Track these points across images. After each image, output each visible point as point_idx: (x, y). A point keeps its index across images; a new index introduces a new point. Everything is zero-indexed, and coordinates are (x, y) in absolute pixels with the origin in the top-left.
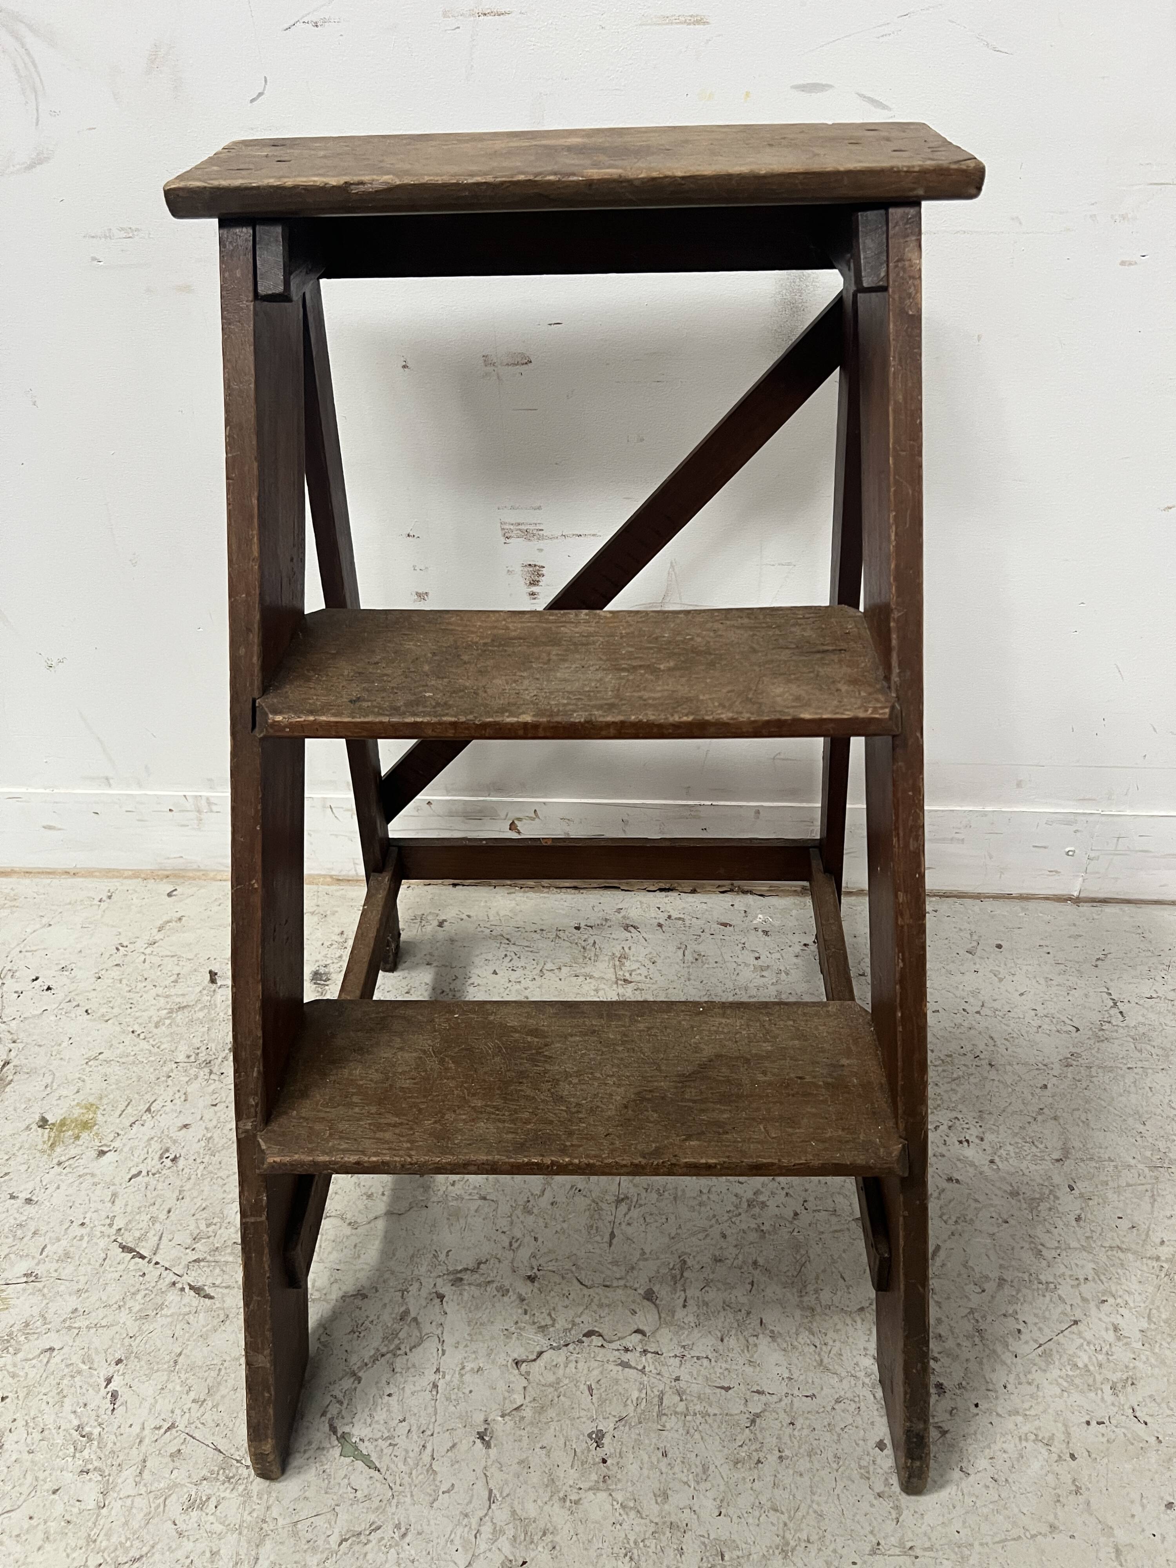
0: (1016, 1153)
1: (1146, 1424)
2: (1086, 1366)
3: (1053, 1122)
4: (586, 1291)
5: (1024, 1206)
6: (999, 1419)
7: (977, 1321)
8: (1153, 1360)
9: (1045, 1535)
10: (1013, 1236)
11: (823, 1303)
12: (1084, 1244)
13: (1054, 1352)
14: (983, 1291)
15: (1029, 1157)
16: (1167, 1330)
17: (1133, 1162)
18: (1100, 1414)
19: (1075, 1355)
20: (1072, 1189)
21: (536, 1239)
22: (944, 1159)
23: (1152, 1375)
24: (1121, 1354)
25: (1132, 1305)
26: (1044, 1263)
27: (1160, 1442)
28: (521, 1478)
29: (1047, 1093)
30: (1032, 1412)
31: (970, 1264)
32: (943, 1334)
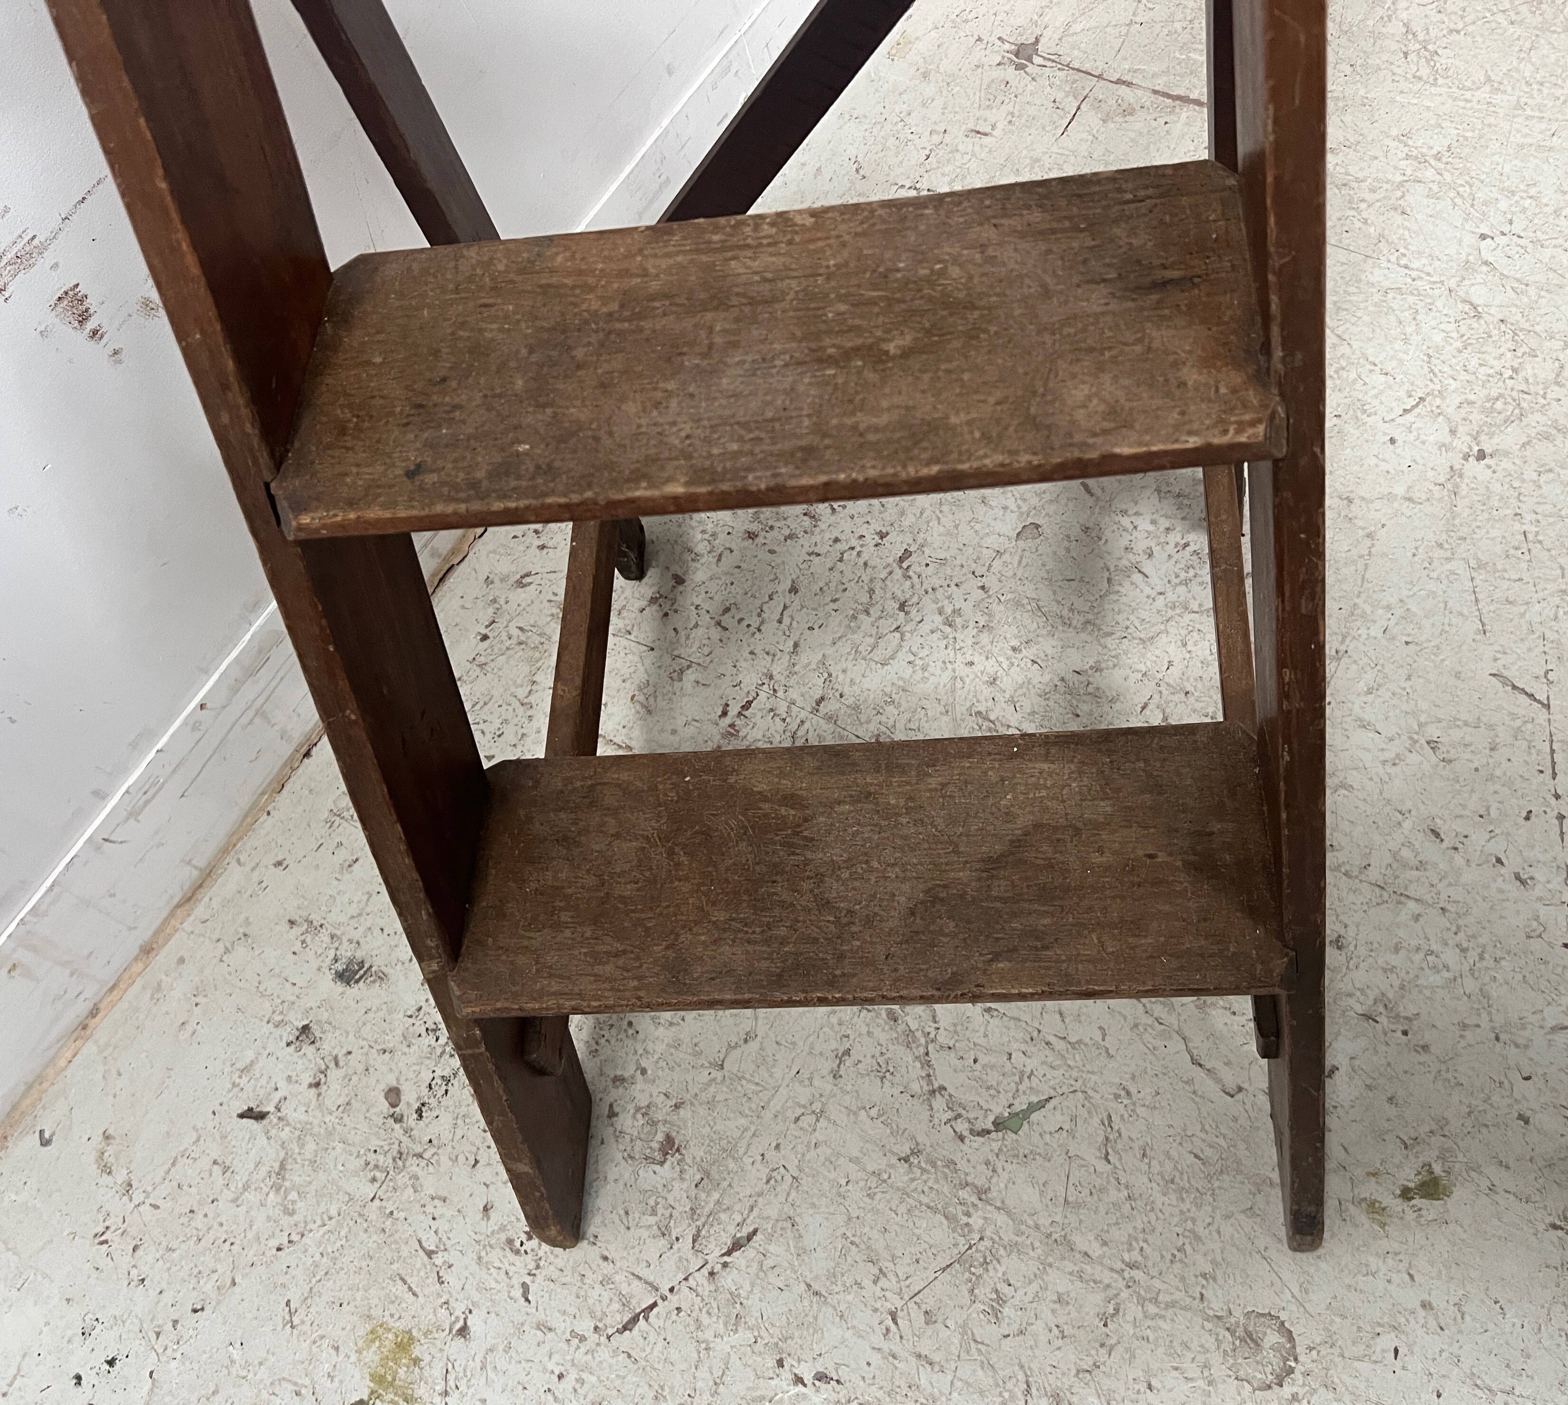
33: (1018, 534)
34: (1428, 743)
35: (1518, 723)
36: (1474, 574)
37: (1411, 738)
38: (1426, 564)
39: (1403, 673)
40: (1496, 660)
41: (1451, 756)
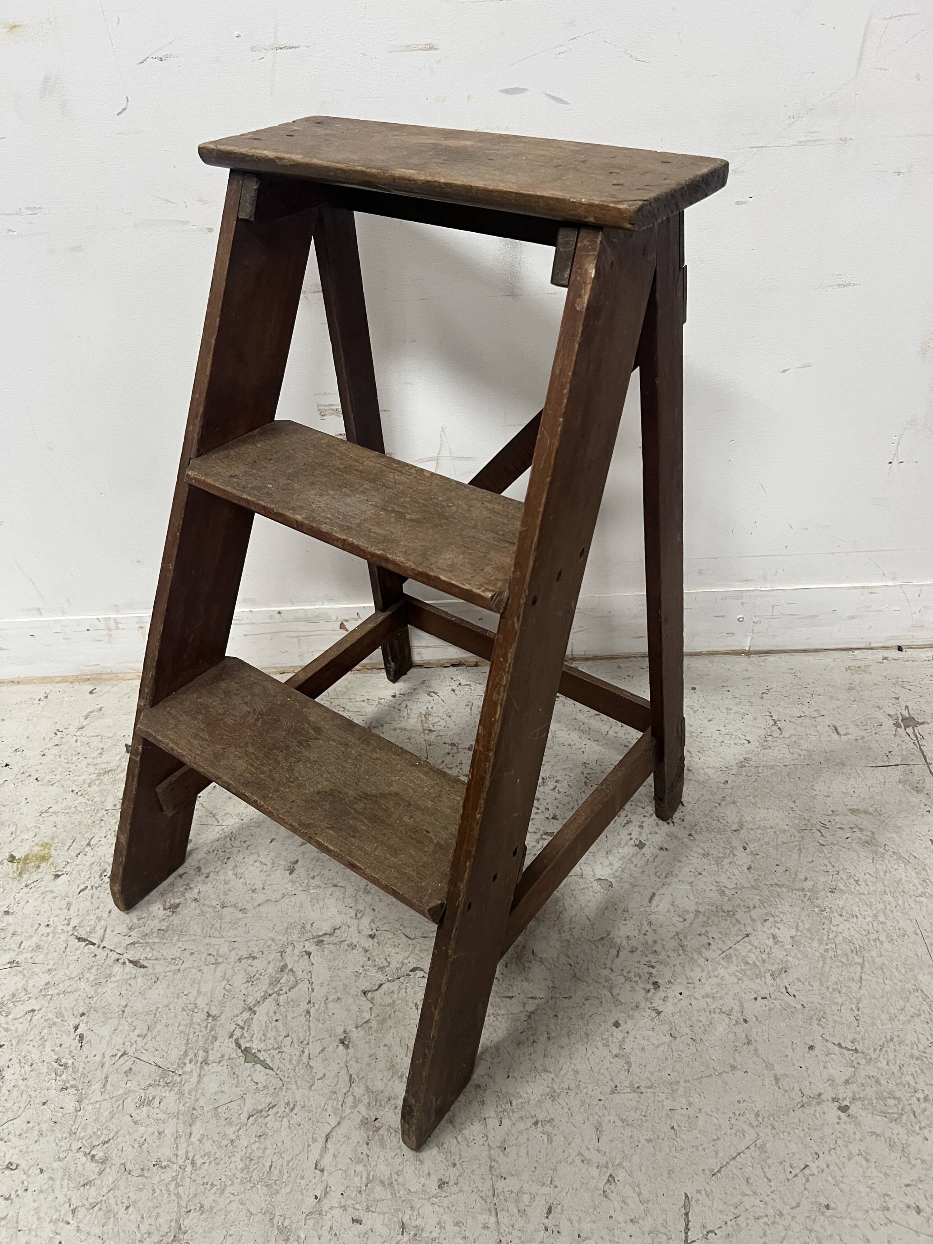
0: (706, 828)
1: (795, 996)
3: (732, 805)
4: (410, 942)
5: (713, 862)
6: (698, 1001)
7: (681, 940)
8: (799, 955)
9: (728, 1072)
10: (705, 883)
11: (576, 937)
12: (754, 884)
13: (733, 955)
14: (685, 920)
15: (715, 830)
16: (809, 935)
17: (787, 828)
18: (764, 992)
19: (747, 956)
20: (745, 848)
21: (374, 910)
22: (657, 835)
23: (799, 964)
24: (779, 953)
25: (785, 921)
26: (726, 899)
27: (804, 1007)
28: (371, 1066)
29: (728, 786)
30: (718, 995)
31: (676, 903)
32: (658, 950)
33: (600, 879)
34: (611, 1176)
35: (663, 1230)
36: (752, 1147)
37: (607, 1163)
38: (737, 1113)
39: (650, 1135)
40: (699, 1192)
41: (611, 1195)
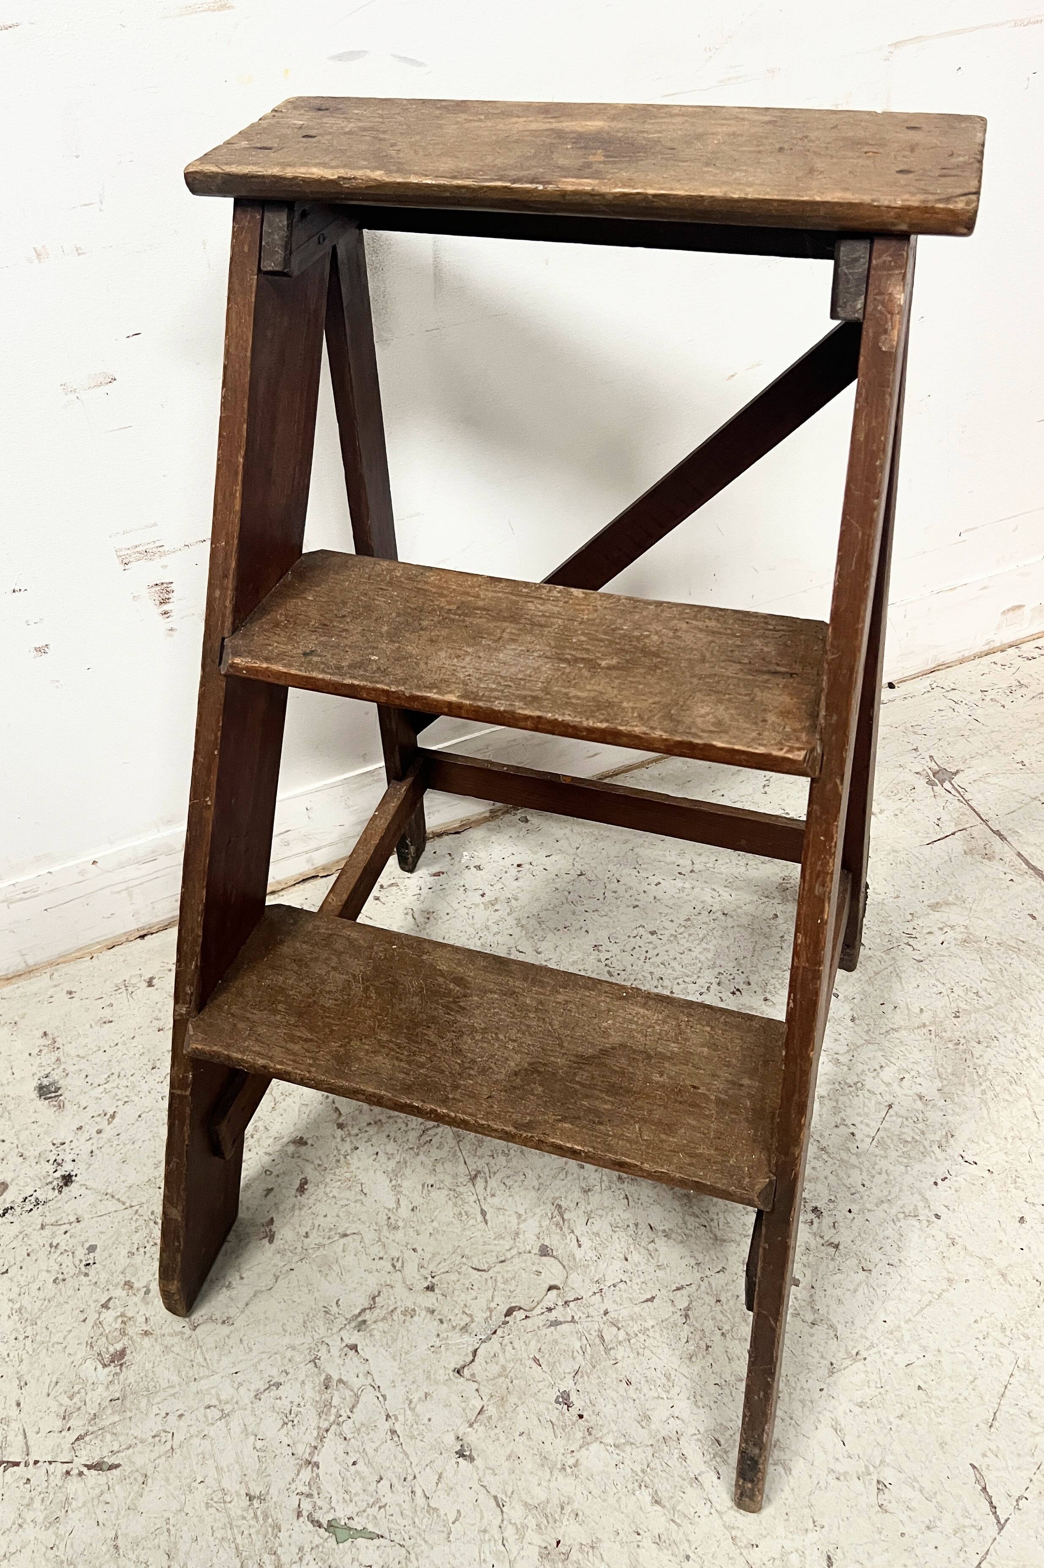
2: (913, 1138)
28: (517, 1471)
